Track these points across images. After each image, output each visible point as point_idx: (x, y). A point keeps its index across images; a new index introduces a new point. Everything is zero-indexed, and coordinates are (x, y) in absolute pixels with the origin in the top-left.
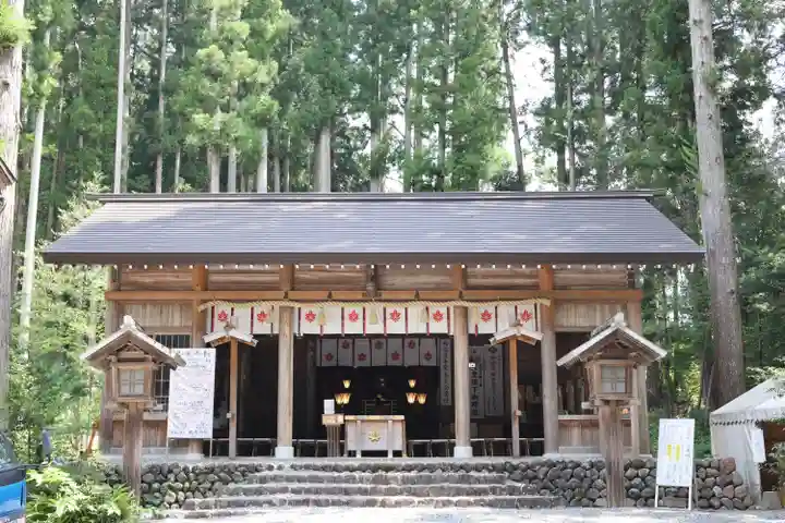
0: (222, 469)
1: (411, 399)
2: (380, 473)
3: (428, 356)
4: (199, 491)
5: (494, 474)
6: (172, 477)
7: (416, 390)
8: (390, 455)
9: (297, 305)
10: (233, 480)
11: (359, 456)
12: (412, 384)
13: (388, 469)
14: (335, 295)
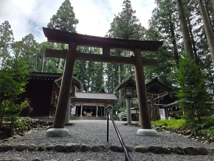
5: (99, 118)
8: (90, 116)
9: (83, 103)
10: (77, 118)
11: (88, 116)
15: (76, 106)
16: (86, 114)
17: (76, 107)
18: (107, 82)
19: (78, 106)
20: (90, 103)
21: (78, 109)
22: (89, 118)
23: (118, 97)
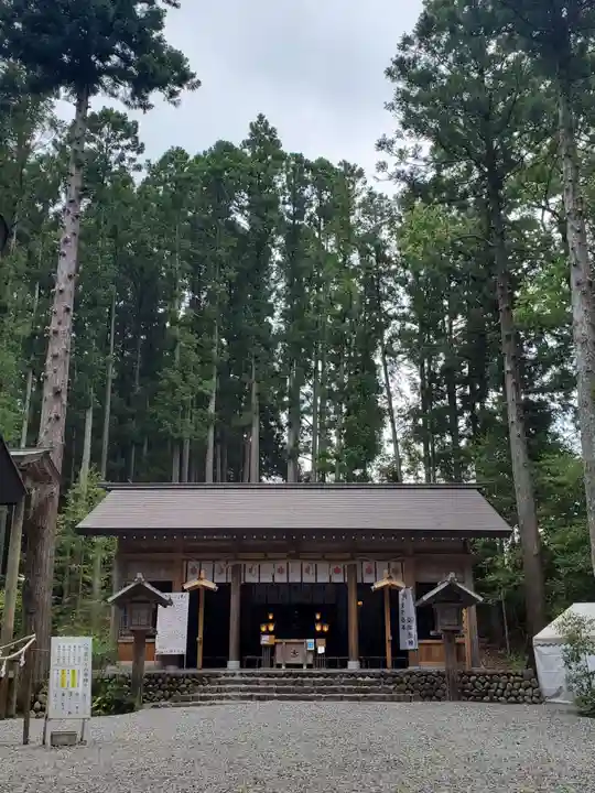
0: (194, 676)
1: (318, 628)
2: (299, 678)
5: (374, 679)
6: (160, 681)
7: (322, 621)
8: (305, 667)
9: (242, 563)
10: (202, 683)
11: (283, 667)
12: (318, 617)
13: (303, 675)
14: (270, 555)
15: (195, 594)
16: (272, 648)
17: (187, 595)
18: (414, 413)
19: (207, 590)
20: (295, 566)
21: (208, 609)
22: (294, 688)
23: (507, 511)
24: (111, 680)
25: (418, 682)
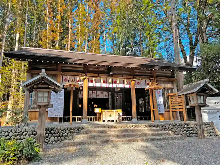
3: (106, 96)
4: (63, 136)
6: (52, 132)
8: (115, 121)
10: (75, 132)
11: (106, 121)
14: (100, 75)
24: (23, 132)
25: (172, 128)
